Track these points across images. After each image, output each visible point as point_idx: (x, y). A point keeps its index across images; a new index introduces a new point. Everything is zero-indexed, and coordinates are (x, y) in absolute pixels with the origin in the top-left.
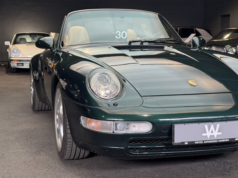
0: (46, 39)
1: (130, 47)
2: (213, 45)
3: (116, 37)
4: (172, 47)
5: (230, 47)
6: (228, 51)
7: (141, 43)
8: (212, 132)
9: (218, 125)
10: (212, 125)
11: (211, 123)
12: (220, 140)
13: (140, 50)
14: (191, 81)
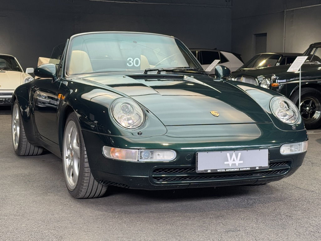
0: (45, 67)
1: (146, 77)
2: (242, 75)
3: (128, 64)
4: (193, 77)
5: (264, 79)
6: (260, 83)
7: (158, 73)
8: (234, 160)
9: (240, 153)
10: (234, 153)
11: (232, 152)
12: (242, 168)
13: (157, 80)
14: (214, 112)
